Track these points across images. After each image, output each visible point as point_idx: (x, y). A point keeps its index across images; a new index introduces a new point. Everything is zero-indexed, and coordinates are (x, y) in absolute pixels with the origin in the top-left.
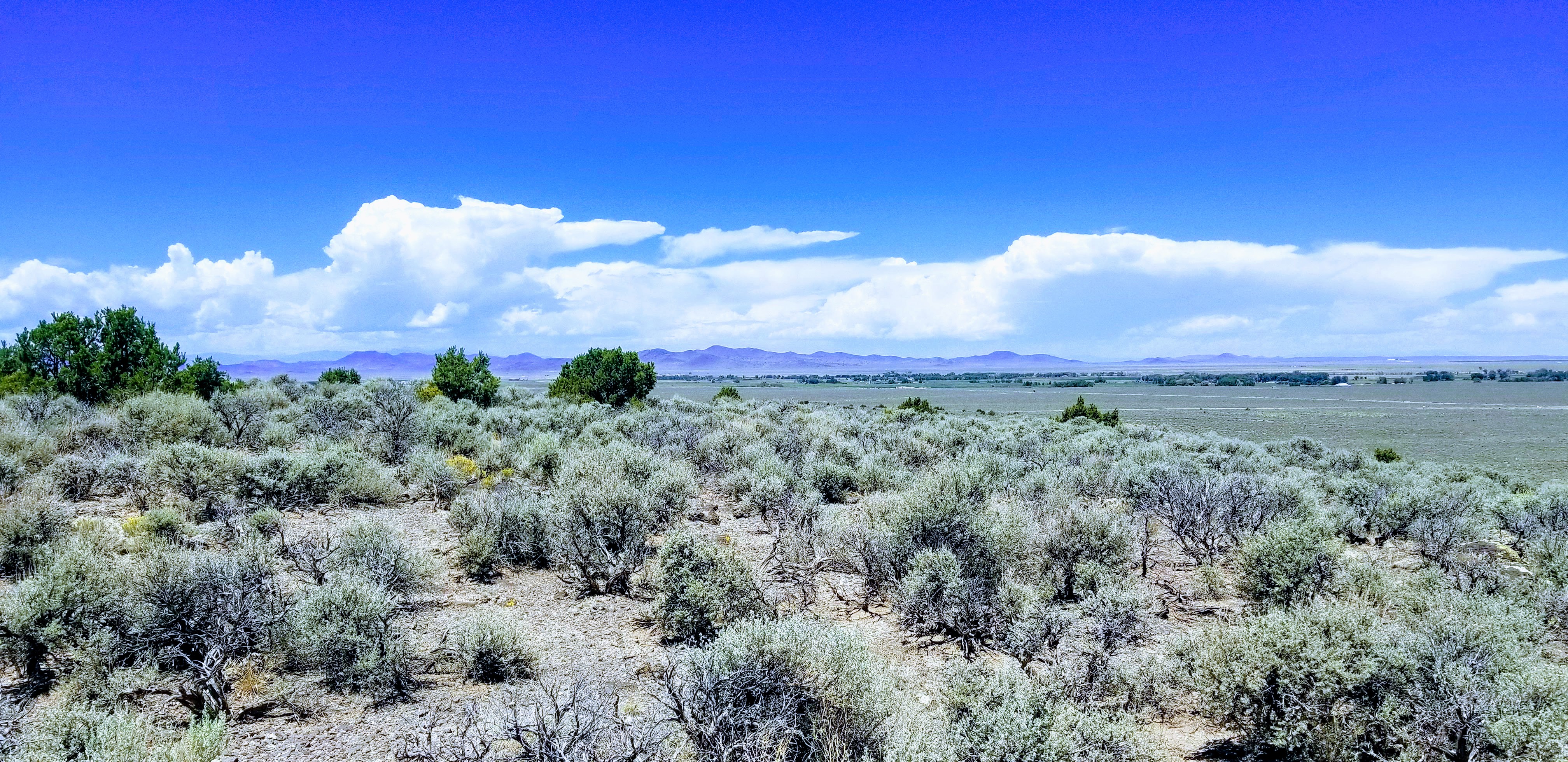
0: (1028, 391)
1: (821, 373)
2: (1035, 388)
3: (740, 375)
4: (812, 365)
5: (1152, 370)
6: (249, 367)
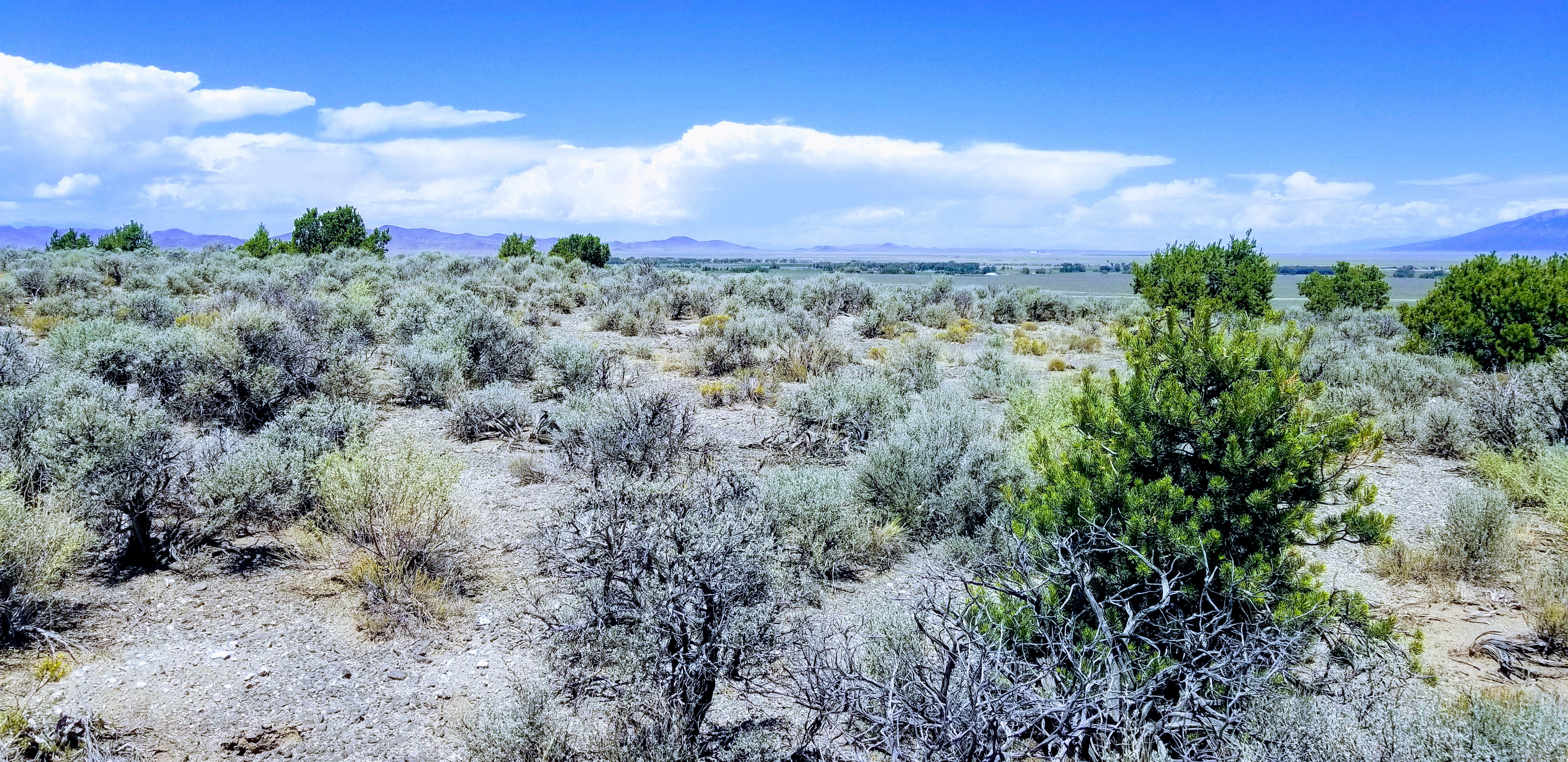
5: (822, 257)
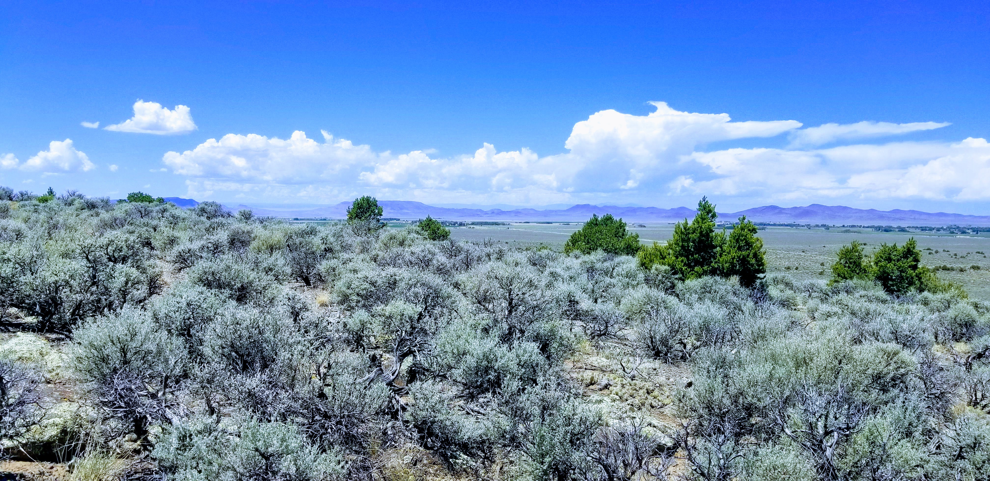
1: (895, 225)
3: (831, 224)
4: (889, 218)
6: (517, 213)
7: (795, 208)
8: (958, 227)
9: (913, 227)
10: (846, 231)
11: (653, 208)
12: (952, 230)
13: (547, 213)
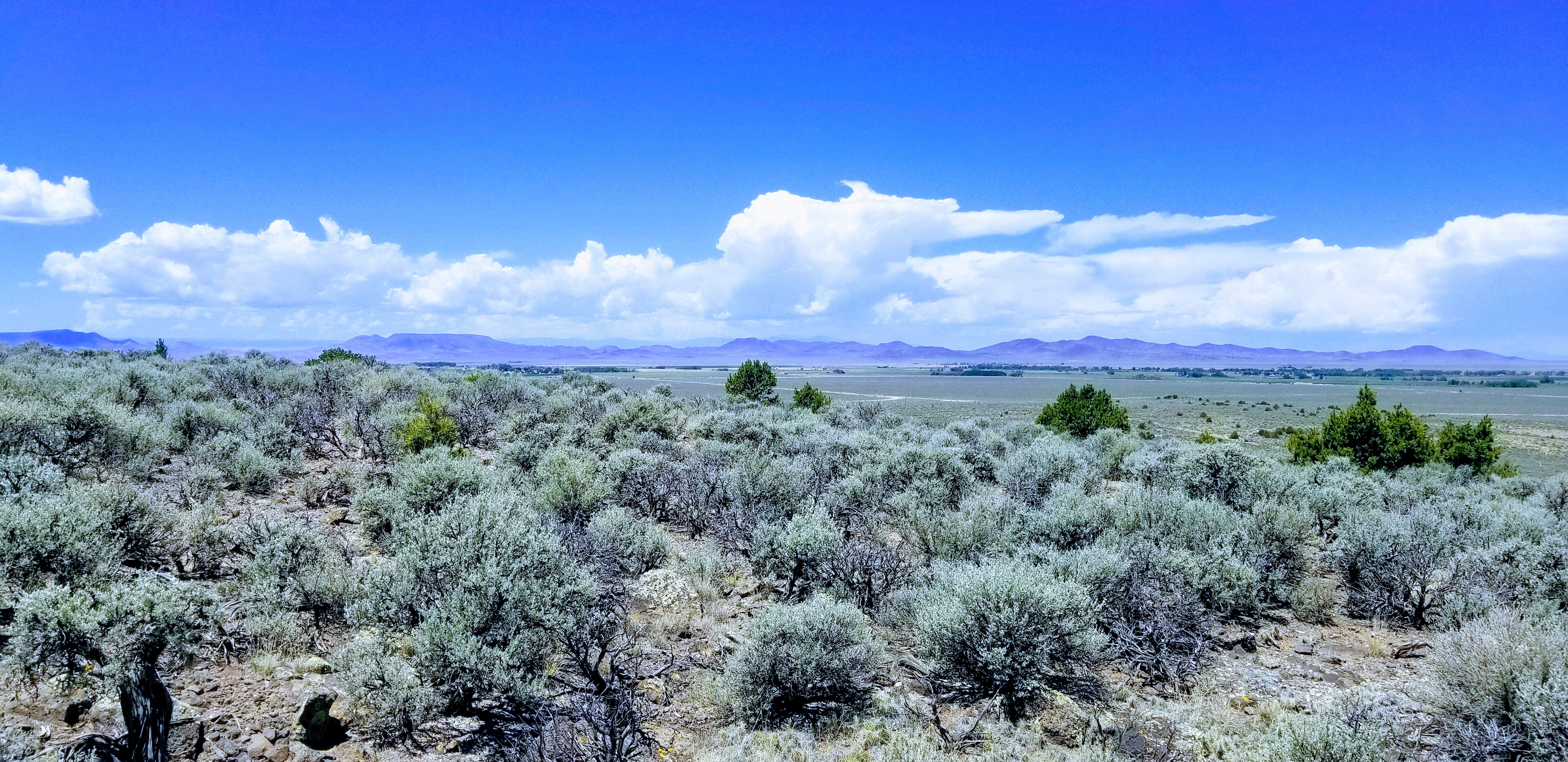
0: (1454, 391)
1: (1206, 366)
2: (1461, 388)
3: (1116, 367)
4: (1197, 357)
6: (643, 352)
7: (1063, 342)
8: (1294, 369)
9: (1231, 370)
10: (1140, 377)
11: (854, 342)
12: (1288, 374)
13: (690, 351)
